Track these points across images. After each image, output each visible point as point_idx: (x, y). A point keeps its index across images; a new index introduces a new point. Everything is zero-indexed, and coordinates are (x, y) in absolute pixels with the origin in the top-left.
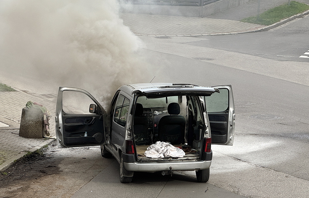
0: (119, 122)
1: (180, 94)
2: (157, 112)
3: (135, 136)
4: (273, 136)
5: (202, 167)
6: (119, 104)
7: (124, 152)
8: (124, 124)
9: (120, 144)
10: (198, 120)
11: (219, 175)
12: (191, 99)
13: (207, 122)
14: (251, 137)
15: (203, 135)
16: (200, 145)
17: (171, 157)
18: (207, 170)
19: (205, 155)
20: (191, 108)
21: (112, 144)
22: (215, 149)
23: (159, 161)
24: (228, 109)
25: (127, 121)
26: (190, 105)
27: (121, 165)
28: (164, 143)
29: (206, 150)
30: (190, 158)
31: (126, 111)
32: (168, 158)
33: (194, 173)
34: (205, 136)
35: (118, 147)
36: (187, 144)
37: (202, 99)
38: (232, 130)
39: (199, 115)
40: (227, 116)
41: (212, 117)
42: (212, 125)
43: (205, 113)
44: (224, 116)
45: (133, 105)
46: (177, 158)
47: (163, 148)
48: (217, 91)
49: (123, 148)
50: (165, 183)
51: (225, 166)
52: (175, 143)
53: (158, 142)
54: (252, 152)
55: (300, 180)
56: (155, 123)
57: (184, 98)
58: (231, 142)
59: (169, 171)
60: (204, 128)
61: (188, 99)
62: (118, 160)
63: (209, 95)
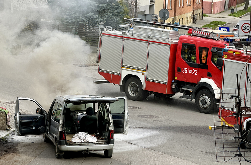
0: (55, 120)
1: (94, 102)
2: (79, 113)
3: (65, 128)
4: (152, 128)
5: (108, 148)
6: (55, 108)
7: (58, 139)
8: (58, 121)
10: (106, 118)
11: (119, 153)
12: (101, 105)
13: (111, 120)
14: (139, 129)
15: (108, 128)
16: (106, 134)
17: (88, 142)
18: (111, 150)
19: (110, 141)
20: (101, 111)
21: (50, 134)
22: (116, 136)
23: (80, 144)
24: (124, 111)
25: (61, 119)
26: (100, 109)
27: (57, 146)
28: (84, 133)
29: (110, 137)
30: (100, 142)
31: (60, 113)
32: (86, 142)
33: (102, 152)
34: (110, 129)
35: (55, 135)
36: (98, 134)
37: (108, 105)
38: (127, 124)
39: (106, 115)
40: (124, 116)
41: (114, 116)
42: (114, 122)
43: (110, 114)
44: (121, 116)
45: (64, 109)
46: (92, 142)
47: (83, 136)
48: (117, 100)
49: (57, 136)
50: (85, 158)
51: (123, 147)
52: (91, 133)
53: (80, 133)
54: (139, 139)
55: (170, 157)
56: (78, 120)
57: (97, 104)
58: (126, 132)
59: (87, 151)
60: (109, 123)
61: (99, 105)
62: (55, 143)
63: (113, 103)
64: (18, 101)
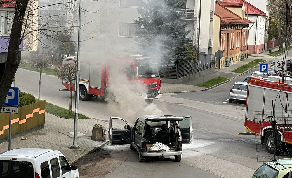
0: (139, 133)
1: (167, 120)
2: (156, 128)
3: (146, 140)
4: (211, 139)
5: (177, 155)
6: (138, 125)
7: (141, 148)
8: (141, 134)
9: (139, 144)
10: (176, 132)
11: (186, 158)
12: (173, 122)
13: (180, 133)
14: (200, 140)
15: (178, 139)
16: (176, 144)
17: (163, 150)
18: (180, 156)
19: (179, 149)
20: (172, 127)
21: (135, 144)
22: (184, 145)
23: (157, 152)
24: (190, 127)
25: (142, 133)
26: (172, 125)
27: (140, 153)
28: (160, 143)
29: (179, 147)
30: (172, 150)
31: (142, 128)
32: (162, 150)
33: (174, 157)
34: (179, 140)
35: (138, 145)
36: (170, 144)
37: (177, 122)
38: (191, 137)
39: (176, 130)
40: (190, 130)
41: (182, 131)
42: (182, 135)
43: (179, 129)
44: (188, 131)
45: (145, 125)
46: (166, 150)
47: (159, 146)
48: (184, 119)
49: (140, 146)
50: (160, 162)
51: (189, 154)
52: (165, 143)
53: (157, 143)
54: (201, 147)
55: (224, 161)
56: (156, 133)
57: (169, 122)
58: (191, 142)
59: (162, 156)
60: (179, 136)
61: (171, 123)
62: (138, 151)
63: (181, 121)
64: (111, 120)
